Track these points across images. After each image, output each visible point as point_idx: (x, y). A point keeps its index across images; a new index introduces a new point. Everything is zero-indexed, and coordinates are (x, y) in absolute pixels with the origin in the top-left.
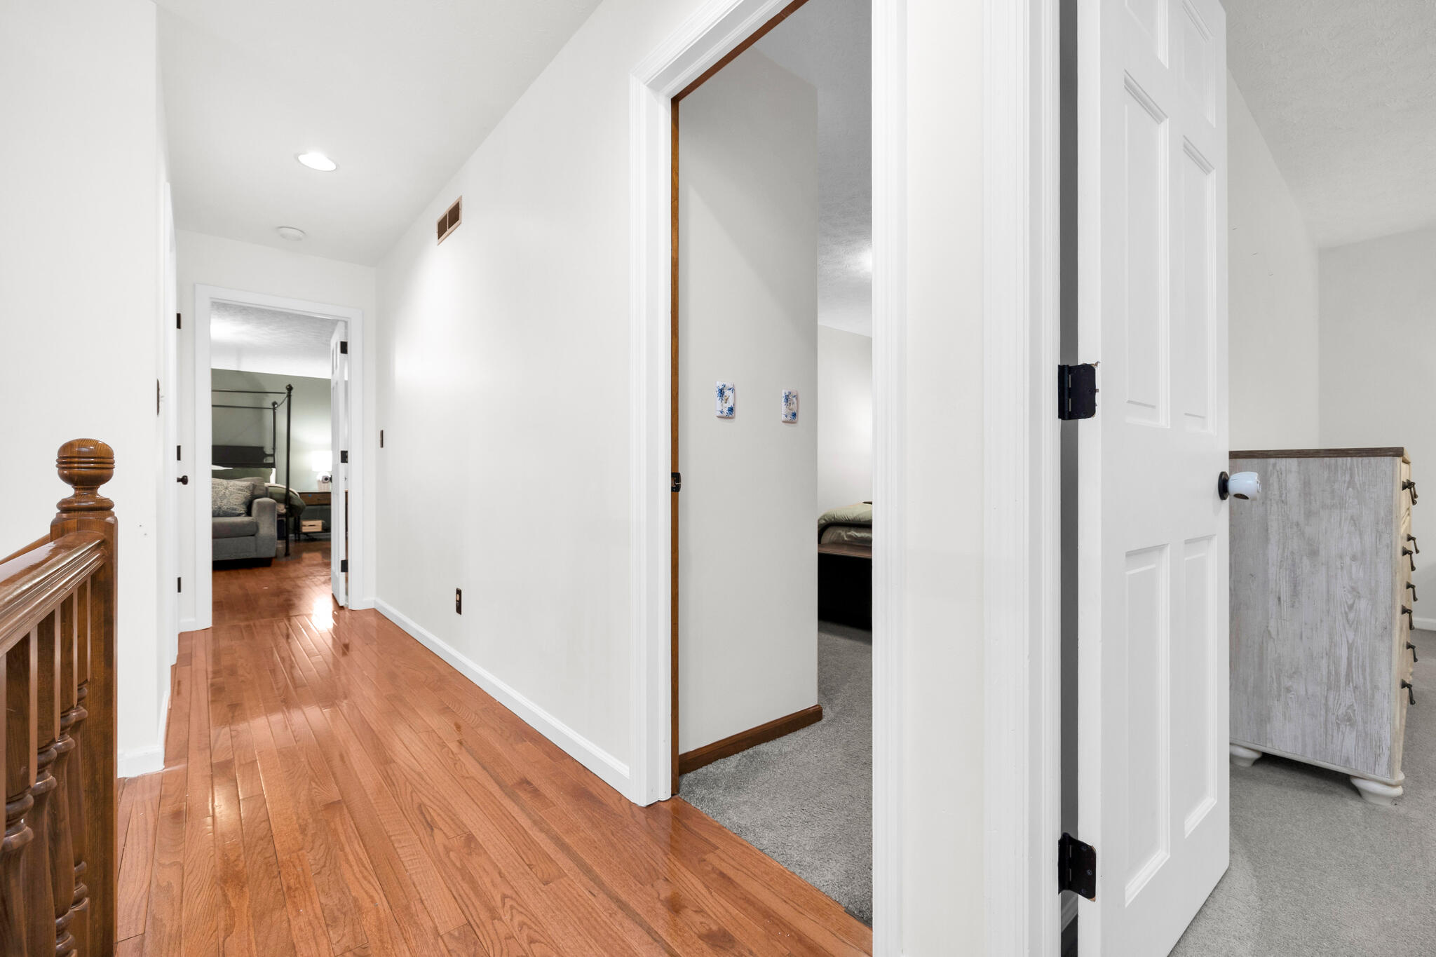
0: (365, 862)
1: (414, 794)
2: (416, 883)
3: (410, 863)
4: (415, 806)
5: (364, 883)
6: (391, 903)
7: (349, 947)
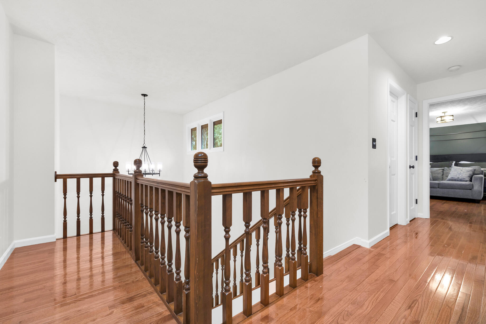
0: (378, 299)
1: (419, 296)
2: (382, 315)
3: (389, 310)
4: (415, 299)
5: (371, 303)
6: (370, 313)
7: (349, 311)
